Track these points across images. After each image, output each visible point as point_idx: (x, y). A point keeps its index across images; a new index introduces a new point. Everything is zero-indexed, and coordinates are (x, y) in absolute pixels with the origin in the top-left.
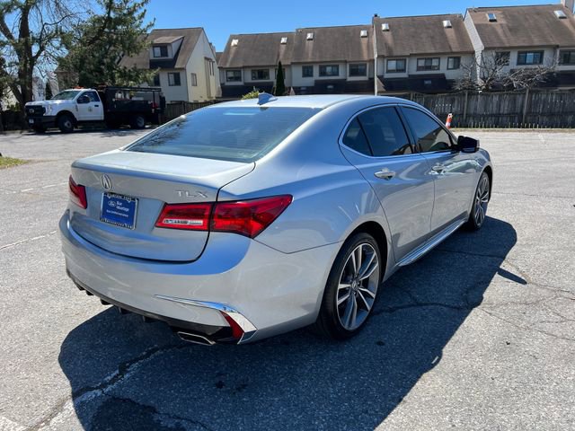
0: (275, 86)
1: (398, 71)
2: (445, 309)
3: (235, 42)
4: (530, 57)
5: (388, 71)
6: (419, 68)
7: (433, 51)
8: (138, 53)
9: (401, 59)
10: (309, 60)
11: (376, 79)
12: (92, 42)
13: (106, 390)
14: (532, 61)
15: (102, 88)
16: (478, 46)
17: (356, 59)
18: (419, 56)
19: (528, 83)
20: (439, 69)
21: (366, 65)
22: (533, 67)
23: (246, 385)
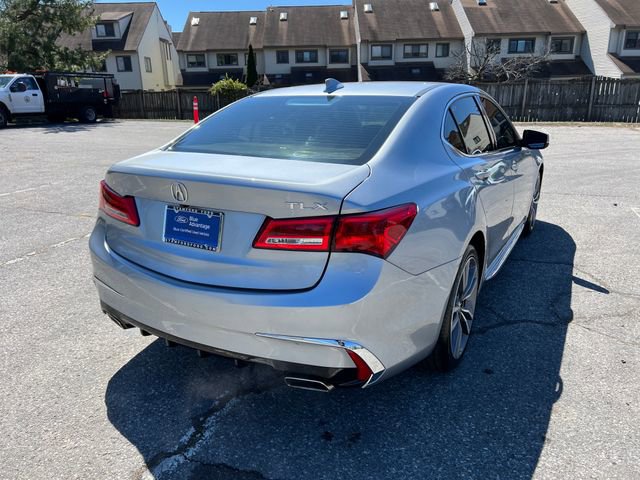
0: (245, 72)
1: (383, 58)
2: (538, 326)
3: (195, 21)
4: (521, 44)
5: (373, 58)
6: (406, 55)
7: (420, 37)
8: (81, 31)
9: (387, 45)
10: (284, 44)
11: (360, 67)
12: (22, 17)
13: (189, 455)
14: (523, 50)
15: (41, 73)
16: (468, 32)
17: (338, 44)
18: (406, 42)
19: (522, 72)
20: (427, 57)
21: (347, 51)
22: (526, 55)
23: (360, 434)
